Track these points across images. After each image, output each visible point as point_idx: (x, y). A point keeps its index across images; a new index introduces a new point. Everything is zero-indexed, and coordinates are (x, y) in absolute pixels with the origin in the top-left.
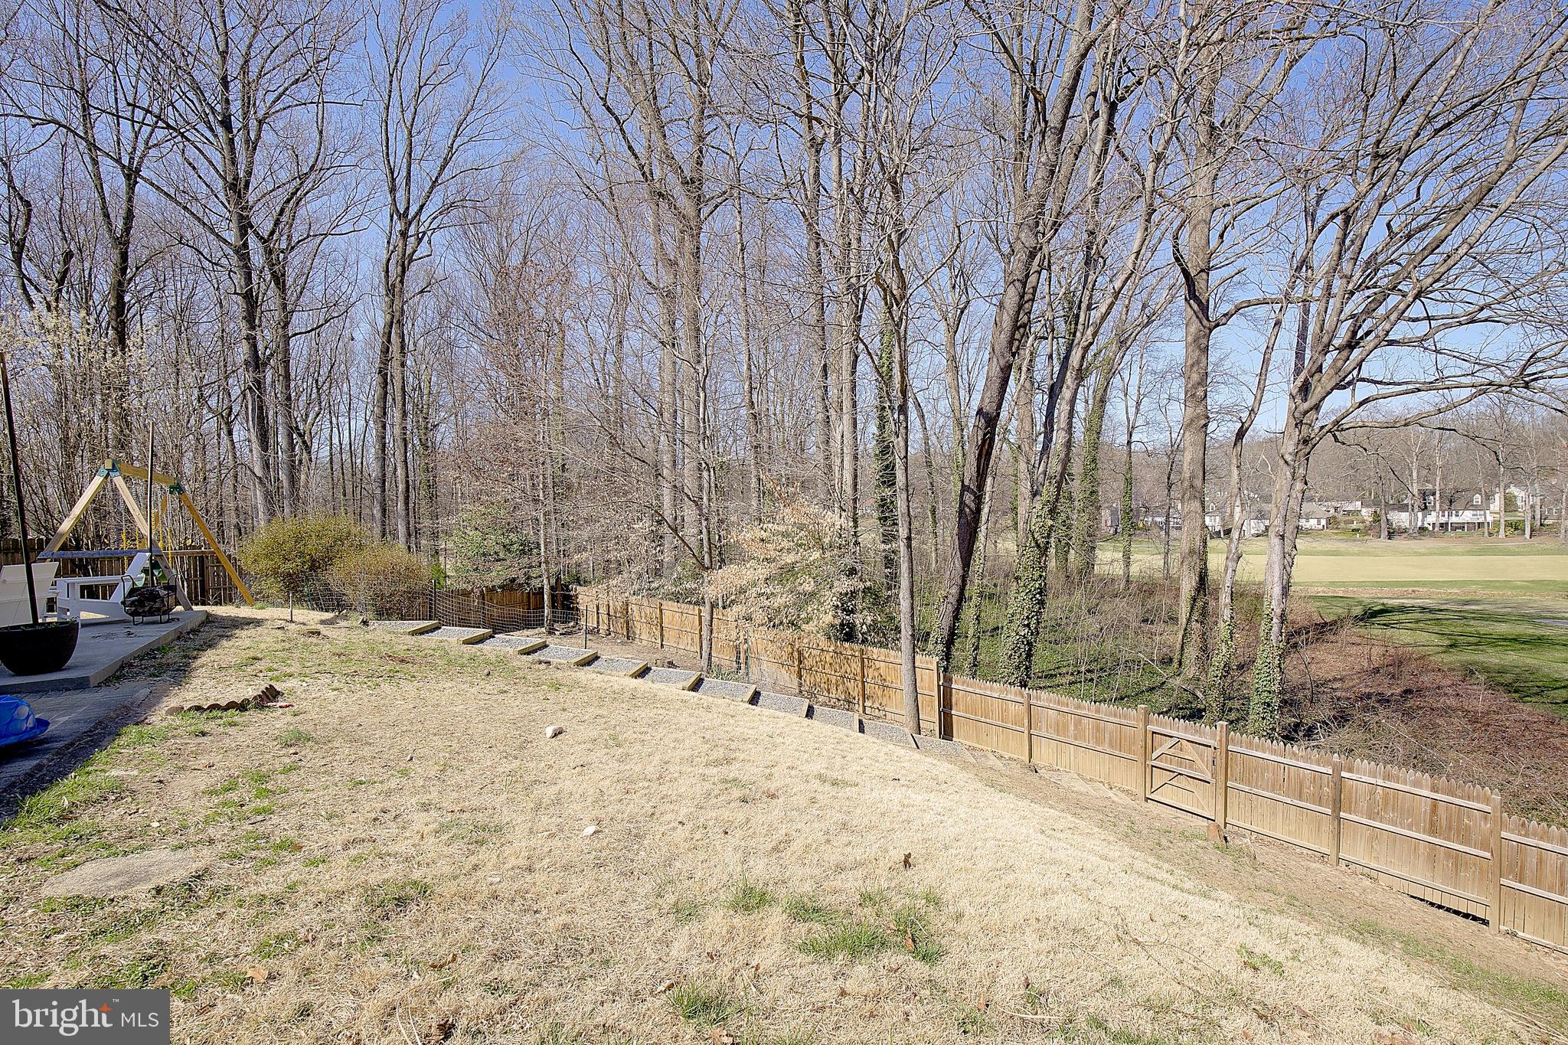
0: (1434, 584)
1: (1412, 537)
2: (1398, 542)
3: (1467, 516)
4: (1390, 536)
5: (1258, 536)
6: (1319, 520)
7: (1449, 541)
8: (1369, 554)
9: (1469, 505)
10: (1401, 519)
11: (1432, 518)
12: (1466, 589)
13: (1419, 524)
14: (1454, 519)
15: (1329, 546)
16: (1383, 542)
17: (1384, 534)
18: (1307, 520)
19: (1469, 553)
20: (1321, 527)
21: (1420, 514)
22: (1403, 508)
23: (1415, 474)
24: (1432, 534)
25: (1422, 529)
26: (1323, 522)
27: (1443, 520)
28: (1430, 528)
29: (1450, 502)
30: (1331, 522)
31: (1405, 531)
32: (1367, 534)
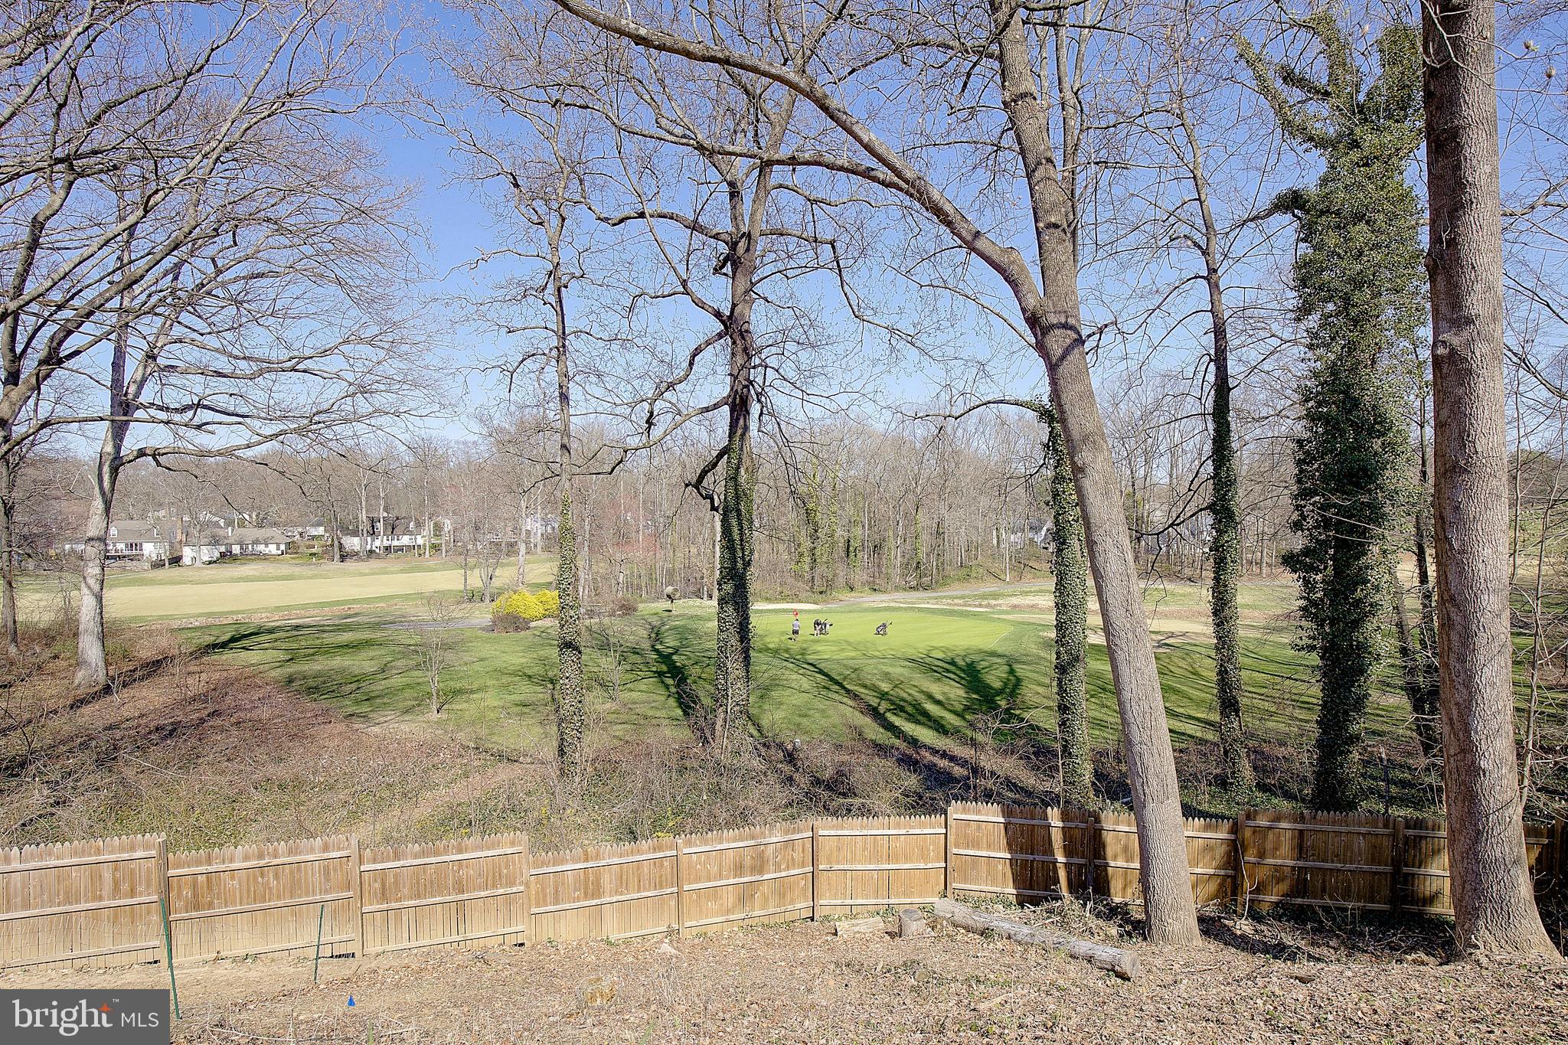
0: (367, 600)
1: (360, 560)
2: (350, 565)
3: (405, 540)
4: (343, 558)
5: (210, 563)
6: (278, 545)
7: (391, 563)
8: (321, 576)
9: (407, 531)
10: (353, 543)
11: (378, 543)
12: (391, 602)
13: (369, 548)
14: (396, 543)
15: (284, 570)
16: (337, 564)
17: (337, 557)
18: (267, 545)
19: (402, 571)
20: (280, 552)
21: (369, 539)
22: (355, 533)
23: (364, 503)
24: (378, 556)
25: (371, 551)
26: (283, 547)
27: (386, 543)
28: (377, 551)
29: (392, 528)
30: (291, 547)
31: (357, 554)
32: (322, 558)
